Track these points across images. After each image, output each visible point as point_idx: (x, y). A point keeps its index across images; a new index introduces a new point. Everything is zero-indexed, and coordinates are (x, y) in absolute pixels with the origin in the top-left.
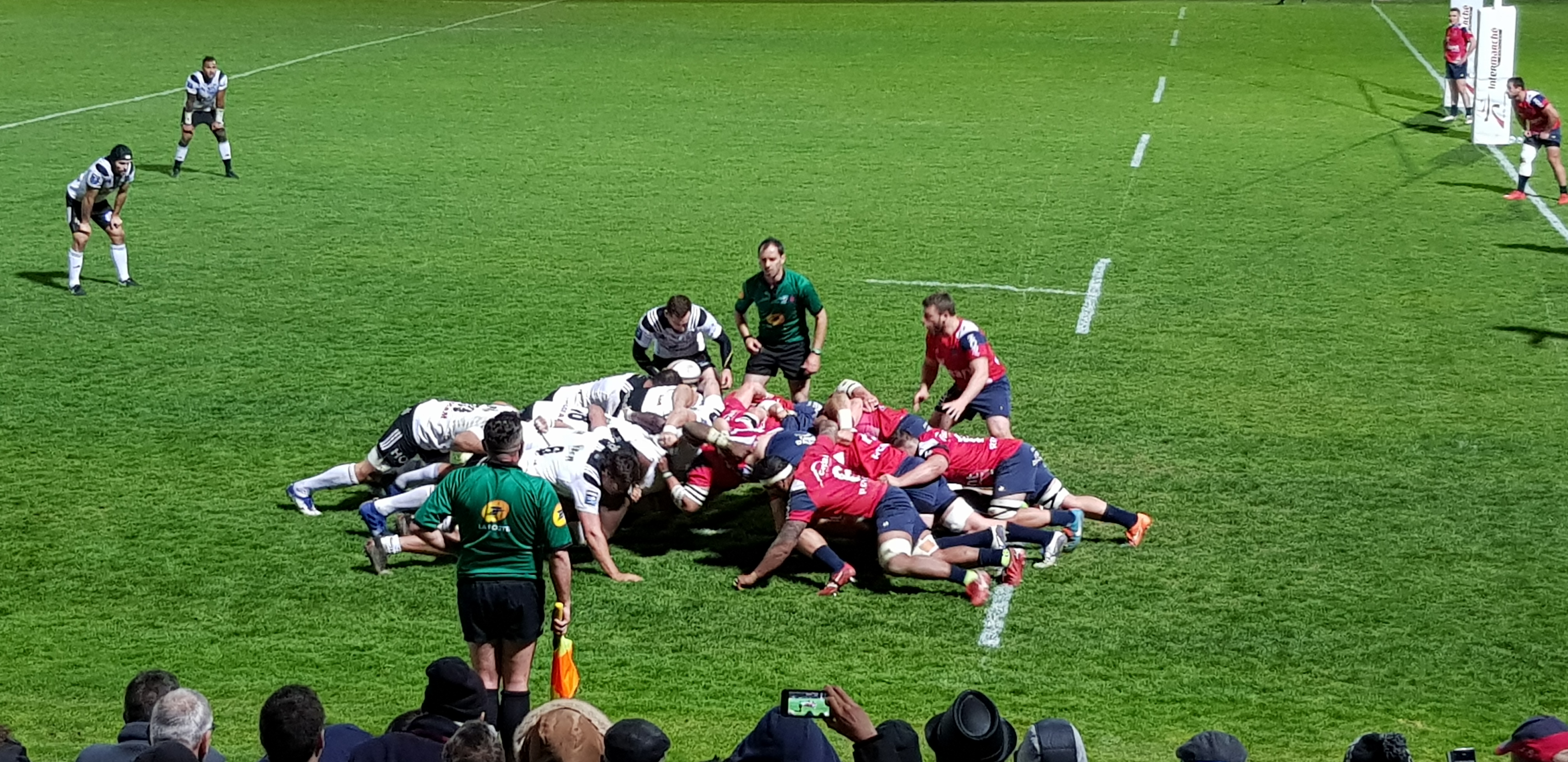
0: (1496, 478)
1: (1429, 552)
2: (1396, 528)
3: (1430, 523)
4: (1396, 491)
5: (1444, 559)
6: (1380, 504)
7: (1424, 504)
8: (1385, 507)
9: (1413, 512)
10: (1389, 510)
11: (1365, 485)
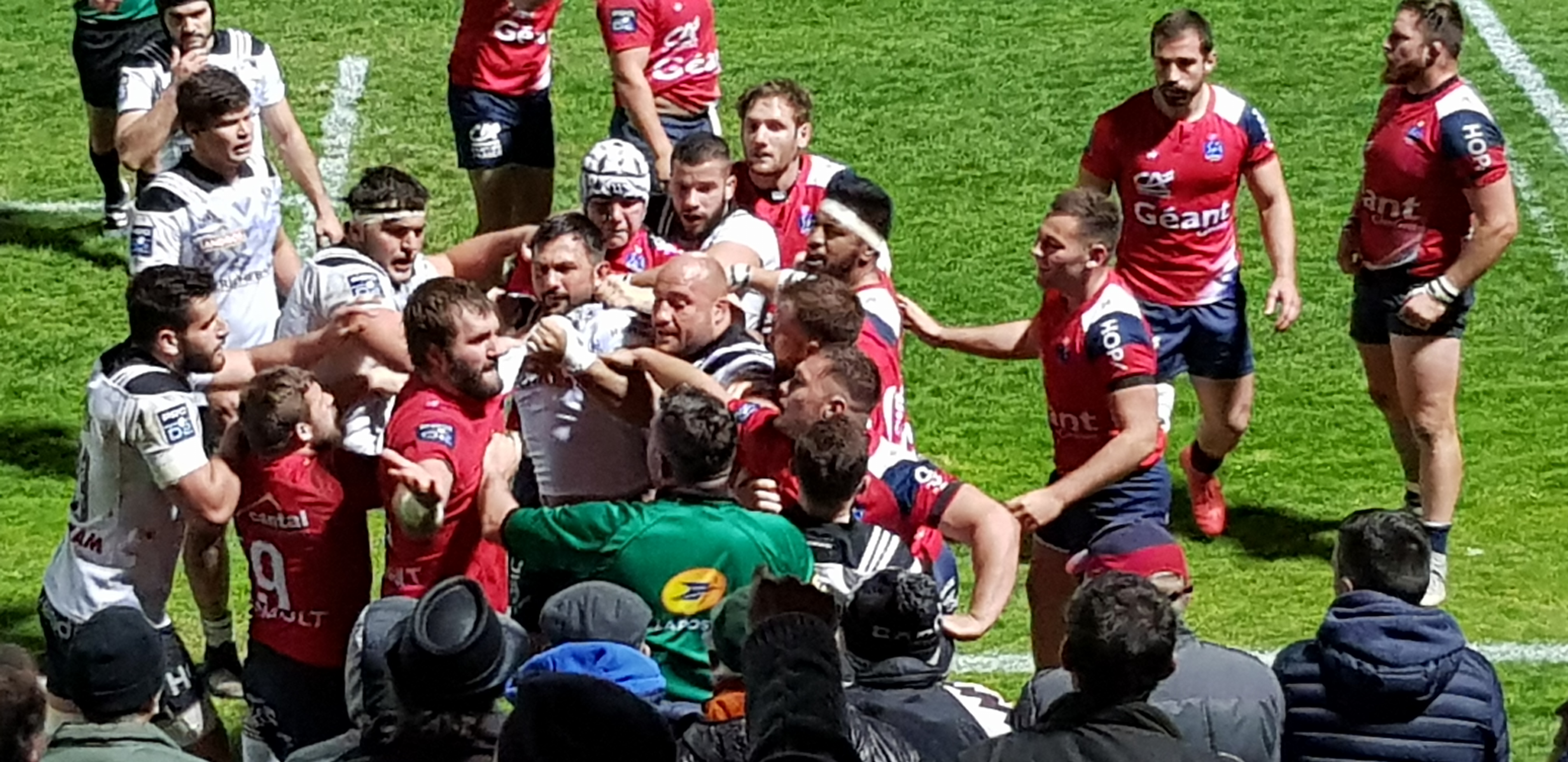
0: (1062, 40)
1: (960, 172)
2: (911, 136)
3: (962, 123)
4: (910, 73)
5: (984, 184)
6: (889, 96)
7: (954, 92)
8: (894, 101)
9: (936, 107)
10: (901, 106)
11: (862, 65)
